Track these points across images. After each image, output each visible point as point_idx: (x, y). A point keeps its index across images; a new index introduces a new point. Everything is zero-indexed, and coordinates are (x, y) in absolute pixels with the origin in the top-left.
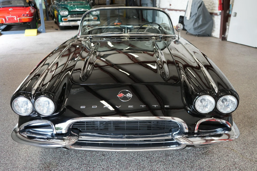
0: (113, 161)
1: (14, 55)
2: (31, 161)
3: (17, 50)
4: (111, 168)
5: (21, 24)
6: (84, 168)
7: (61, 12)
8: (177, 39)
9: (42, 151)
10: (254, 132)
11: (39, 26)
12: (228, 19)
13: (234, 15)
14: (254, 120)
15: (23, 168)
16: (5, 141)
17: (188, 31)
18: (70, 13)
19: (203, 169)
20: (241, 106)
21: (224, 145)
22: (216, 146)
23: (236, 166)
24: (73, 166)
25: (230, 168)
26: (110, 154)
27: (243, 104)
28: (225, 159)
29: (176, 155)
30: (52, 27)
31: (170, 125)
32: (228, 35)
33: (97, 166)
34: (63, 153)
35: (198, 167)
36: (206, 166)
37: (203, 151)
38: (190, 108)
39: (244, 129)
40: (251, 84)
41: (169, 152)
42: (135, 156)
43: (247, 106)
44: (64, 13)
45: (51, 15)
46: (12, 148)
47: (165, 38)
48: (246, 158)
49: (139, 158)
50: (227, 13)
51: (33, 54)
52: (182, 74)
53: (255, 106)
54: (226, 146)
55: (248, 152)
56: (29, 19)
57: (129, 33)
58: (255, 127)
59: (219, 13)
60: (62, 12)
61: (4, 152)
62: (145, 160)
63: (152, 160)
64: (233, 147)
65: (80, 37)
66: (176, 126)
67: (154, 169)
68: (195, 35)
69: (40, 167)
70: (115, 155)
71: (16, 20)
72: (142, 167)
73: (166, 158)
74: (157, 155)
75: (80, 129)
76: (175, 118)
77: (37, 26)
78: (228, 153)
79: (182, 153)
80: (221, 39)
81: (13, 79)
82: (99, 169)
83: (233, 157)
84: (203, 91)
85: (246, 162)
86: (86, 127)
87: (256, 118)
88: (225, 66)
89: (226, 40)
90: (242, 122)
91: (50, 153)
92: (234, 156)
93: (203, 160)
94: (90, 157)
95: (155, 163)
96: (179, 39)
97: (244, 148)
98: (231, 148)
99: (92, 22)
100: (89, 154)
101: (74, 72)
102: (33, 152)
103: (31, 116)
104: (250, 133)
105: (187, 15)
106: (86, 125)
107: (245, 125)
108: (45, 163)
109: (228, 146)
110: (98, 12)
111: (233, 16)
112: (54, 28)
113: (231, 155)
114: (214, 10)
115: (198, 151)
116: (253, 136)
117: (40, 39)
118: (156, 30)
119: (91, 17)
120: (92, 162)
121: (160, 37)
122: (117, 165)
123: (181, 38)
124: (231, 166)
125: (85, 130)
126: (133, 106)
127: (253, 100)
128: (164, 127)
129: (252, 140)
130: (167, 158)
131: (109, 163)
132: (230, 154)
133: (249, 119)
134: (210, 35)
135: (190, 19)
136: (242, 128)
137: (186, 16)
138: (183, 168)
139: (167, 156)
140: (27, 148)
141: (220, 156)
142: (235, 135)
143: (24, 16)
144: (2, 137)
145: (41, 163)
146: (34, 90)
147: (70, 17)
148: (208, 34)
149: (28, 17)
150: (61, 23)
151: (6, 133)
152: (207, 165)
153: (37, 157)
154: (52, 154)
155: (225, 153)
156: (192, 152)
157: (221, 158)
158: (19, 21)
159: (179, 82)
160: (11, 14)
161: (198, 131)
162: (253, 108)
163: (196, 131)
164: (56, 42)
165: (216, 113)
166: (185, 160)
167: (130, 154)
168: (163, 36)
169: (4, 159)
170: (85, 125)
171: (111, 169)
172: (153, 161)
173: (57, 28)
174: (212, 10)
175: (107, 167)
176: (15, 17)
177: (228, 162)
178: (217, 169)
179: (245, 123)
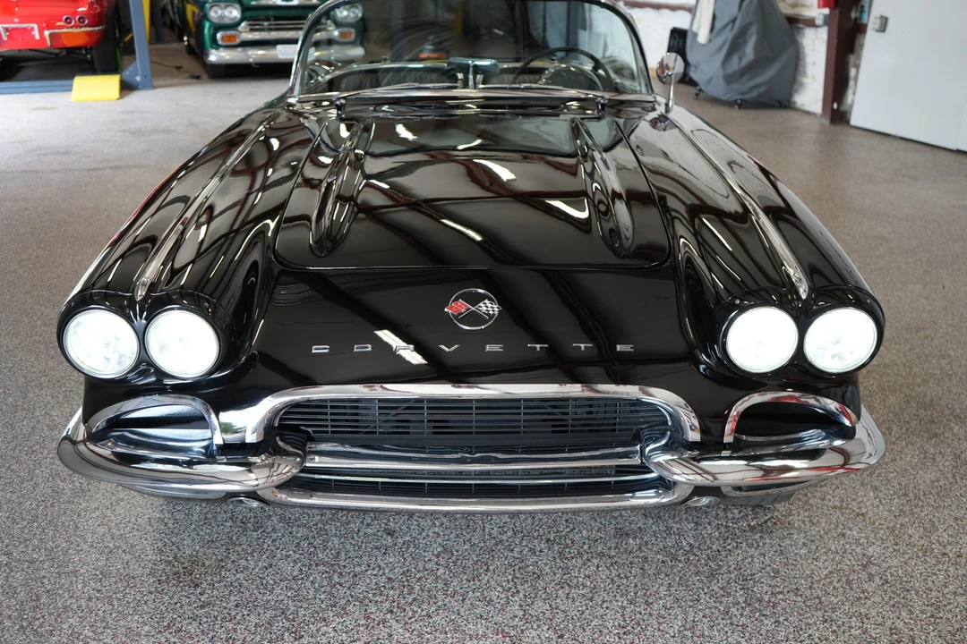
0: (425, 551)
1: (37, 172)
2: (124, 551)
3: (46, 154)
4: (417, 576)
5: (57, 54)
6: (321, 577)
7: (212, 7)
8: (663, 111)
9: (162, 516)
10: (940, 453)
11: (129, 65)
12: (857, 43)
13: (877, 27)
14: (942, 412)
15: (95, 575)
16: (22, 483)
17: (703, 88)
18: (249, 14)
19: (751, 582)
20: (896, 364)
21: (830, 500)
22: (800, 503)
23: (873, 569)
24: (279, 569)
25: (851, 578)
26: (414, 529)
27: (904, 356)
28: (833, 548)
29: (655, 532)
30: (179, 68)
31: (635, 415)
32: (853, 102)
33: (366, 571)
34: (240, 524)
35: (733, 576)
36: (763, 571)
37: (752, 519)
38: (708, 356)
39: (904, 443)
40: (934, 284)
41: (630, 524)
42: (504, 538)
43: (920, 363)
44: (226, 13)
45: (172, 22)
46: (52, 506)
47: (617, 107)
48: (907, 545)
49: (521, 543)
50: (850, 17)
51: (111, 168)
52: (682, 237)
53: (949, 363)
54: (838, 504)
55: (917, 524)
56: (89, 34)
57: (482, 86)
58: (946, 436)
59: (822, 17)
60: (215, 8)
61: (23, 519)
62: (541, 551)
63: (567, 550)
64: (862, 505)
65: (298, 102)
66: (656, 419)
67: (575, 581)
68: (730, 104)
69: (160, 572)
70: (431, 534)
71: (37, 37)
72: (531, 574)
73: (617, 543)
74: (584, 532)
75: (310, 430)
76: (653, 390)
77: (120, 62)
78: (843, 525)
79: (678, 526)
80: (829, 117)
81: (39, 262)
82: (374, 581)
83: (861, 542)
84: (756, 291)
85: (907, 557)
86: (329, 423)
87: (950, 406)
88: (842, 219)
89: (848, 122)
90: (899, 419)
91: (193, 526)
92: (867, 538)
93: (752, 551)
94: (342, 540)
95: (580, 561)
96: (667, 110)
97: (901, 510)
98: (854, 511)
99: (332, 51)
100: (336, 530)
101: (283, 225)
102: (129, 522)
103: (129, 381)
104: (925, 458)
105: (699, 27)
106: (332, 414)
107: (908, 429)
108: (175, 558)
109: (843, 501)
110: (357, 11)
111: (873, 29)
112: (184, 72)
113: (854, 533)
114: (804, 6)
115: (734, 518)
116: (937, 469)
117: (132, 112)
118: (582, 78)
119: (330, 29)
120: (349, 557)
121: (597, 103)
122: (439, 565)
123: (675, 107)
124: (854, 571)
125: (327, 432)
126: (501, 348)
127: (943, 340)
128: (615, 424)
129: (933, 482)
130: (622, 542)
131: (409, 559)
132: (851, 530)
133: (925, 410)
134: (785, 104)
135: (710, 41)
136: (897, 439)
137: (694, 29)
138: (681, 578)
139: (621, 535)
140: (108, 508)
141: (814, 536)
142: (867, 455)
143: (70, 23)
144: (12, 467)
145: (163, 557)
146: (144, 284)
147: (248, 30)
148: (779, 100)
149: (85, 26)
150: (213, 51)
151: (26, 455)
152: (768, 568)
153: (146, 539)
154: (201, 527)
155: (833, 526)
156: (714, 525)
157: (818, 543)
158: (49, 43)
159: (667, 264)
160: (17, 17)
161: (735, 437)
162: (939, 372)
163: (728, 439)
164: (193, 125)
165: (799, 371)
166: (687, 549)
167: (487, 530)
168: (609, 100)
169: (22, 546)
170: (326, 414)
171: (419, 579)
172: (570, 553)
173: (199, 71)
174: (795, 5)
175: (404, 572)
176: (36, 26)
177: (844, 557)
178: (803, 582)
179: (908, 423)
